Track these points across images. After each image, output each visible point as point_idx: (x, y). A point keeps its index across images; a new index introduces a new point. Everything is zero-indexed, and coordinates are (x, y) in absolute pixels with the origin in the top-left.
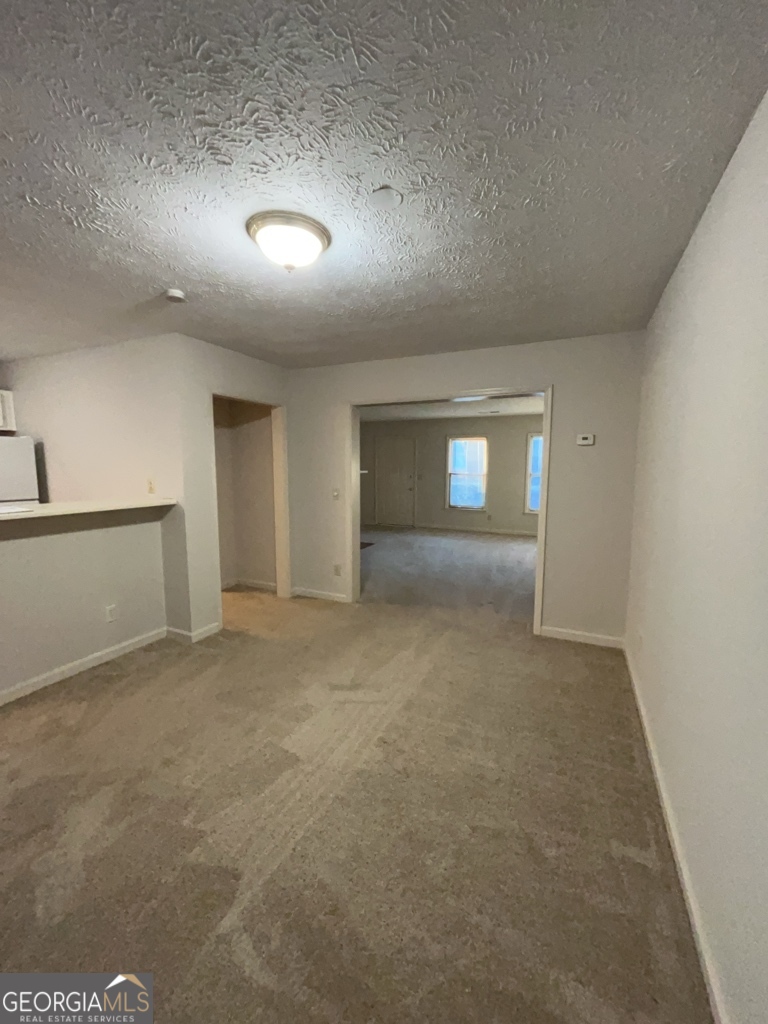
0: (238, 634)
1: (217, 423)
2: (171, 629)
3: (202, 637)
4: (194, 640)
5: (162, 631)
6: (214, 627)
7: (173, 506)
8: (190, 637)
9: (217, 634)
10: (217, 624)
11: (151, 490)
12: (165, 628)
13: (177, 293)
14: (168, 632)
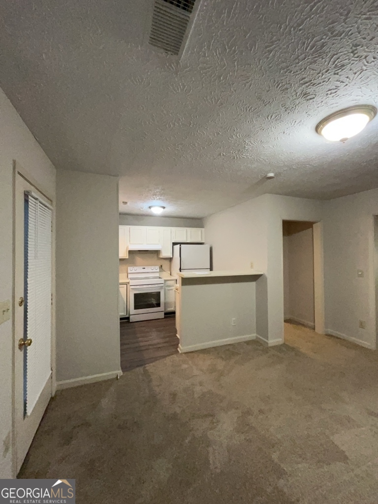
0: (293, 349)
1: (284, 235)
2: (259, 336)
3: (273, 345)
4: (270, 345)
5: (253, 336)
6: (279, 341)
7: (261, 275)
8: (267, 343)
9: (281, 345)
10: (281, 339)
11: (252, 267)
12: (255, 335)
13: (271, 175)
14: (257, 337)
